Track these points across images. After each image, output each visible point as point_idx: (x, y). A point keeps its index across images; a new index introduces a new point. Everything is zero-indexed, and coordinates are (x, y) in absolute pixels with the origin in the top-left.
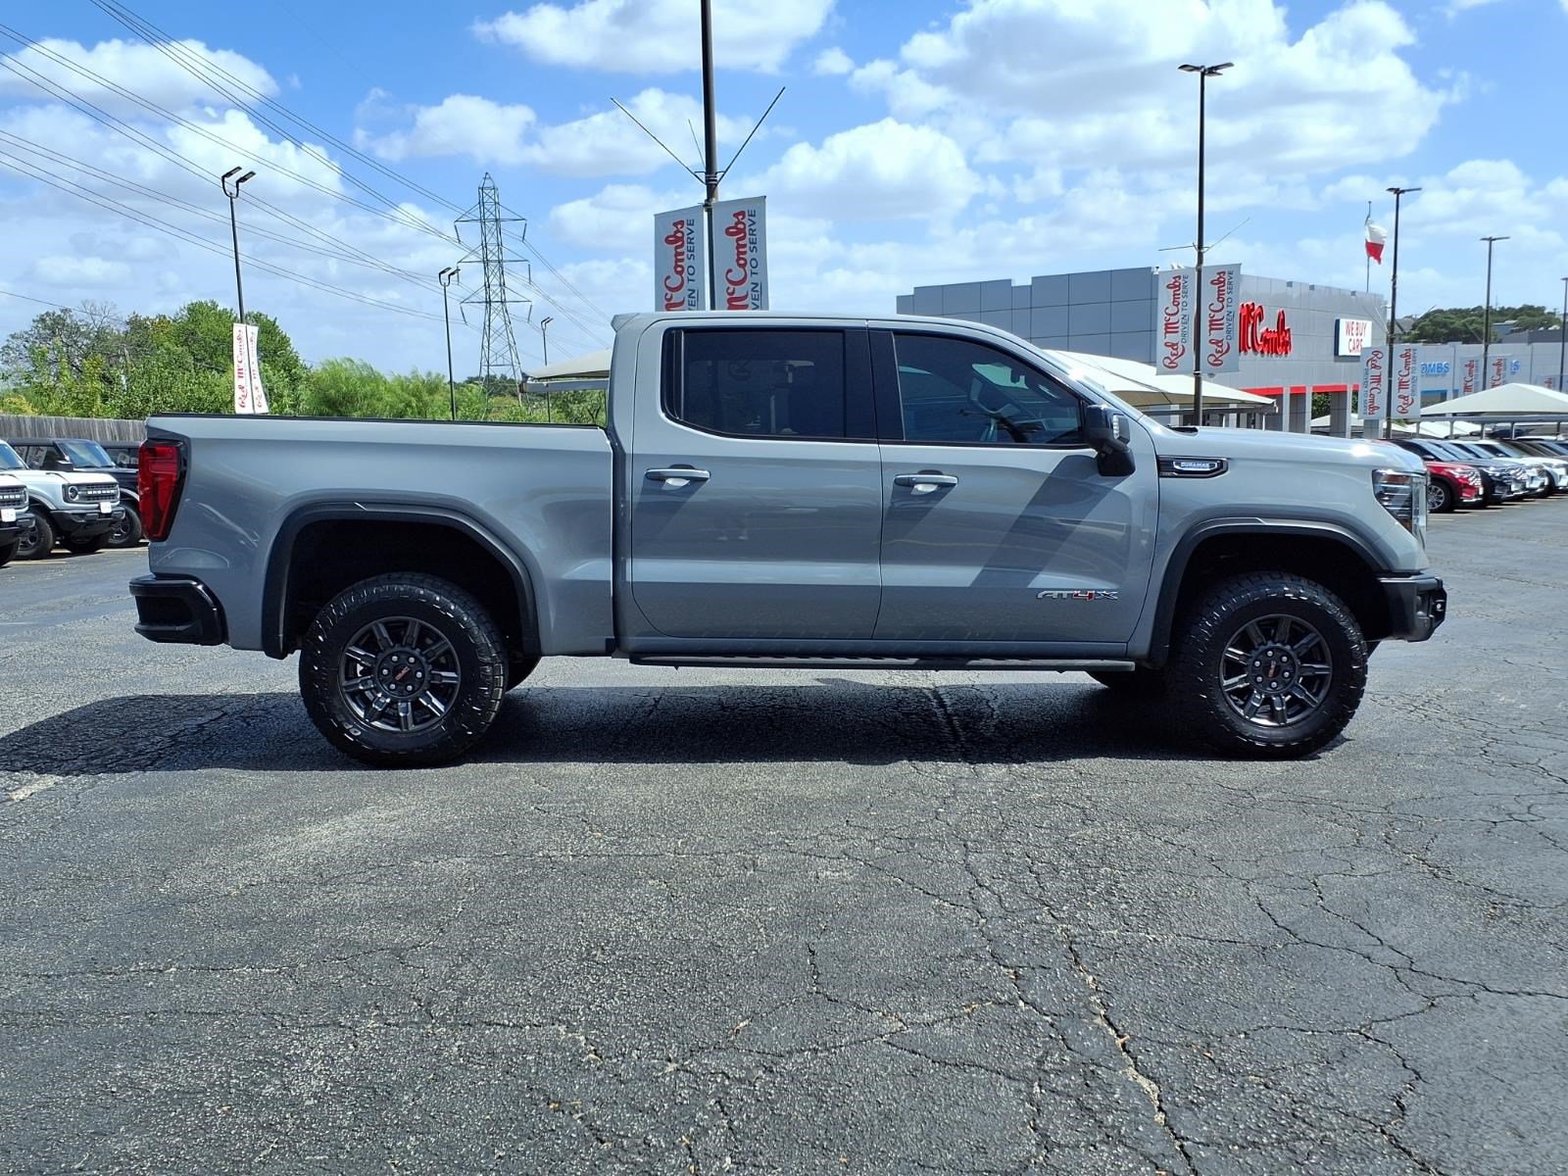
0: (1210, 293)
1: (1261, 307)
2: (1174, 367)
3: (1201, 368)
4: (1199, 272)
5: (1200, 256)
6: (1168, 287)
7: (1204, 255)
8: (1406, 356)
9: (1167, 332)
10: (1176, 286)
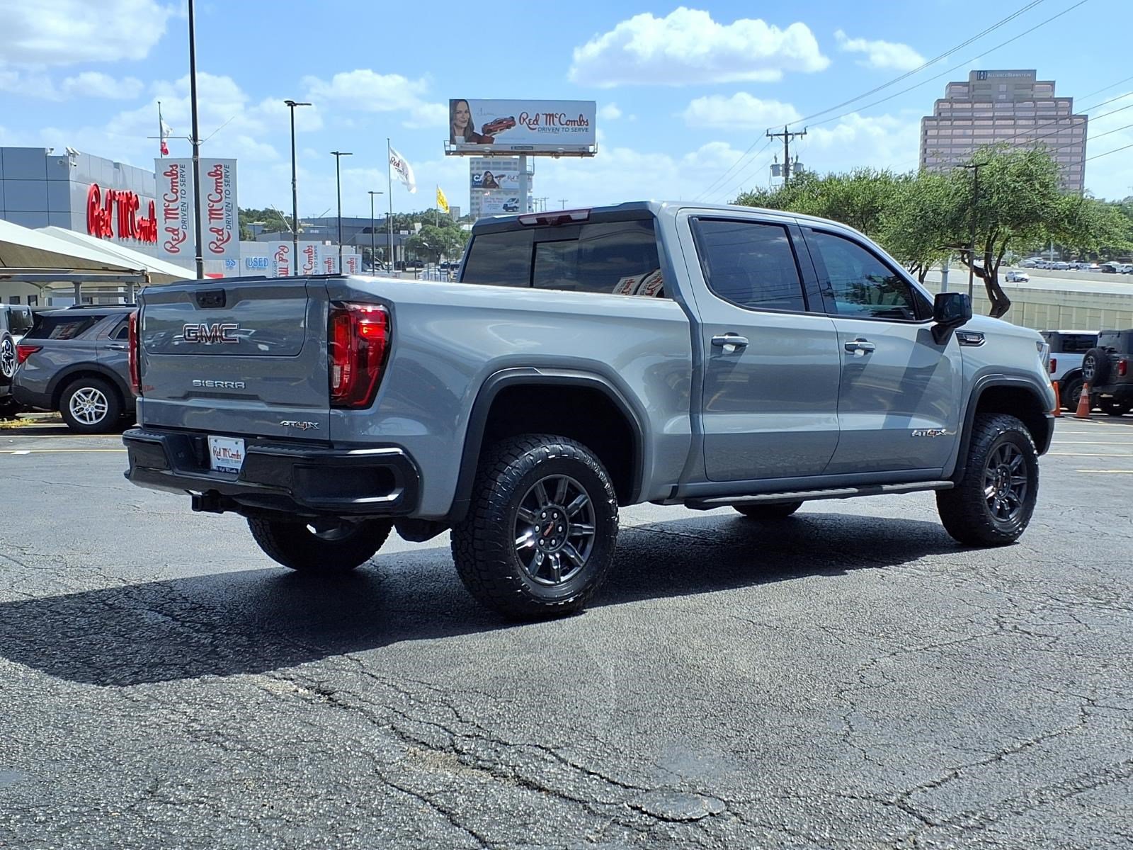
0: (207, 185)
1: (136, 196)
2: (178, 251)
3: (203, 254)
4: (196, 163)
5: (196, 148)
6: (165, 174)
7: (199, 147)
8: (309, 251)
9: (167, 218)
10: (174, 174)
